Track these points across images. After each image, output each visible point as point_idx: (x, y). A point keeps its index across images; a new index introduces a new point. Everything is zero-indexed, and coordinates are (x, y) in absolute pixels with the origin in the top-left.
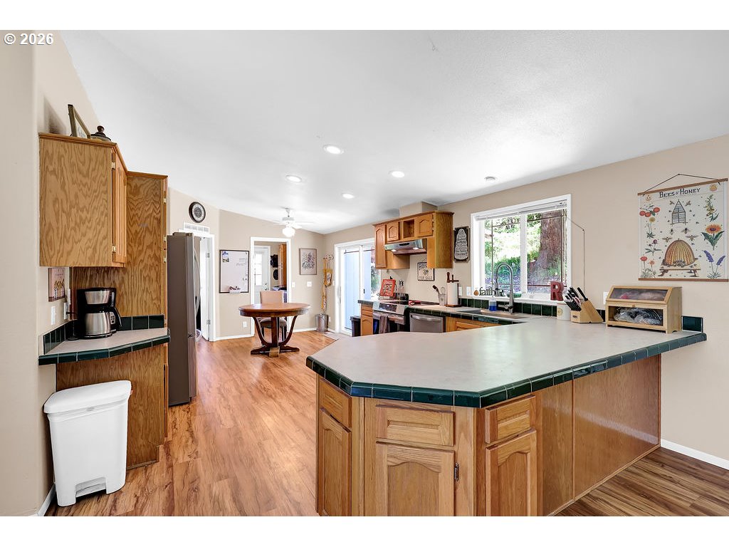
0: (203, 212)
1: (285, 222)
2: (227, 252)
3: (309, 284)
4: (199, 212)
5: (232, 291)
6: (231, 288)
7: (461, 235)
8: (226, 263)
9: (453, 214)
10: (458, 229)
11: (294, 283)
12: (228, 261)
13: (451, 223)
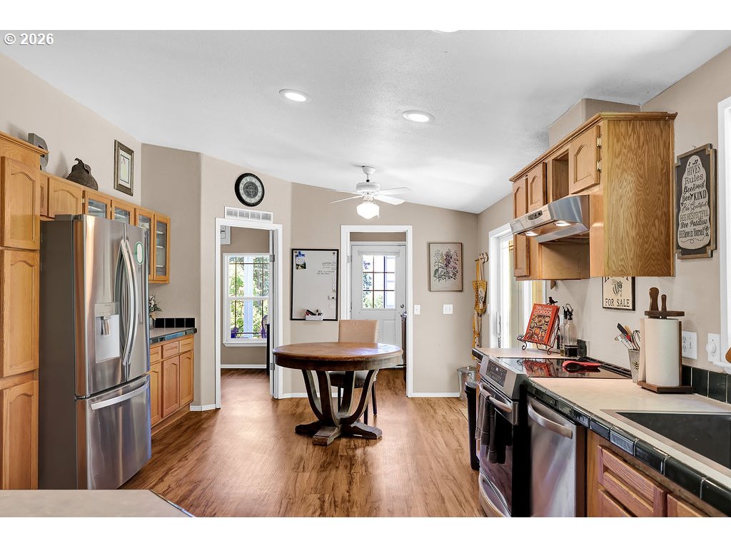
0: (260, 189)
1: (361, 192)
2: (302, 252)
3: (448, 309)
4: (252, 190)
5: (309, 317)
6: (309, 312)
7: (694, 176)
8: (301, 270)
9: (673, 117)
10: (684, 159)
11: (418, 307)
12: (304, 266)
13: (668, 146)
